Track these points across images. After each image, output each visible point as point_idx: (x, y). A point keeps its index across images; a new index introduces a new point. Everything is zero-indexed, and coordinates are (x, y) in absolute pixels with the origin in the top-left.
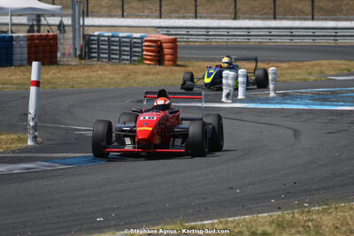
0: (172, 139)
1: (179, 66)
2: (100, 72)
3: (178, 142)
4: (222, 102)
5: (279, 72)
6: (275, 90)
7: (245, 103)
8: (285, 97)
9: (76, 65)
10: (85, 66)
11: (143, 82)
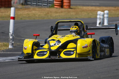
1: (71, 8)
2: (33, 12)
9: (21, 8)
10: (26, 9)
11: (55, 16)
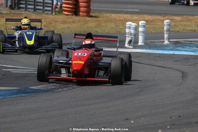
0: (97, 71)
1: (92, 16)
3: (101, 73)
4: (126, 48)
5: (173, 24)
6: (169, 38)
7: (143, 49)
8: (176, 45)
